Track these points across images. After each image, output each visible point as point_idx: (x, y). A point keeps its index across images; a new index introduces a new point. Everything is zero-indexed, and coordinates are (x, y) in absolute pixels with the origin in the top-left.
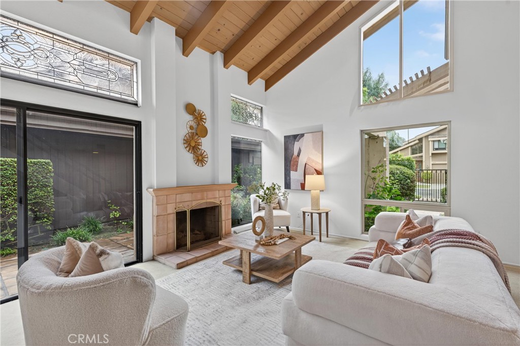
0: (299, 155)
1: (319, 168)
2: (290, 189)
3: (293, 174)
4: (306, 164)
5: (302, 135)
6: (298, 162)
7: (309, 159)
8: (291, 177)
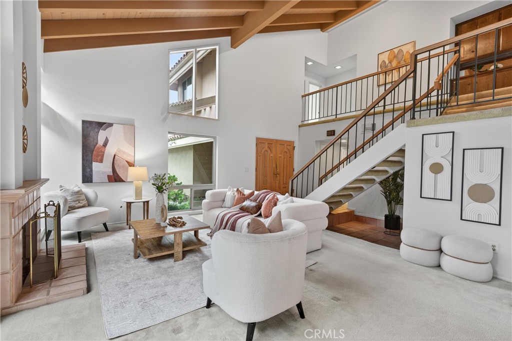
0: (105, 144)
1: (130, 160)
2: (91, 182)
3: (96, 166)
4: (115, 155)
5: (111, 125)
6: (104, 152)
7: (119, 150)
8: (93, 169)
